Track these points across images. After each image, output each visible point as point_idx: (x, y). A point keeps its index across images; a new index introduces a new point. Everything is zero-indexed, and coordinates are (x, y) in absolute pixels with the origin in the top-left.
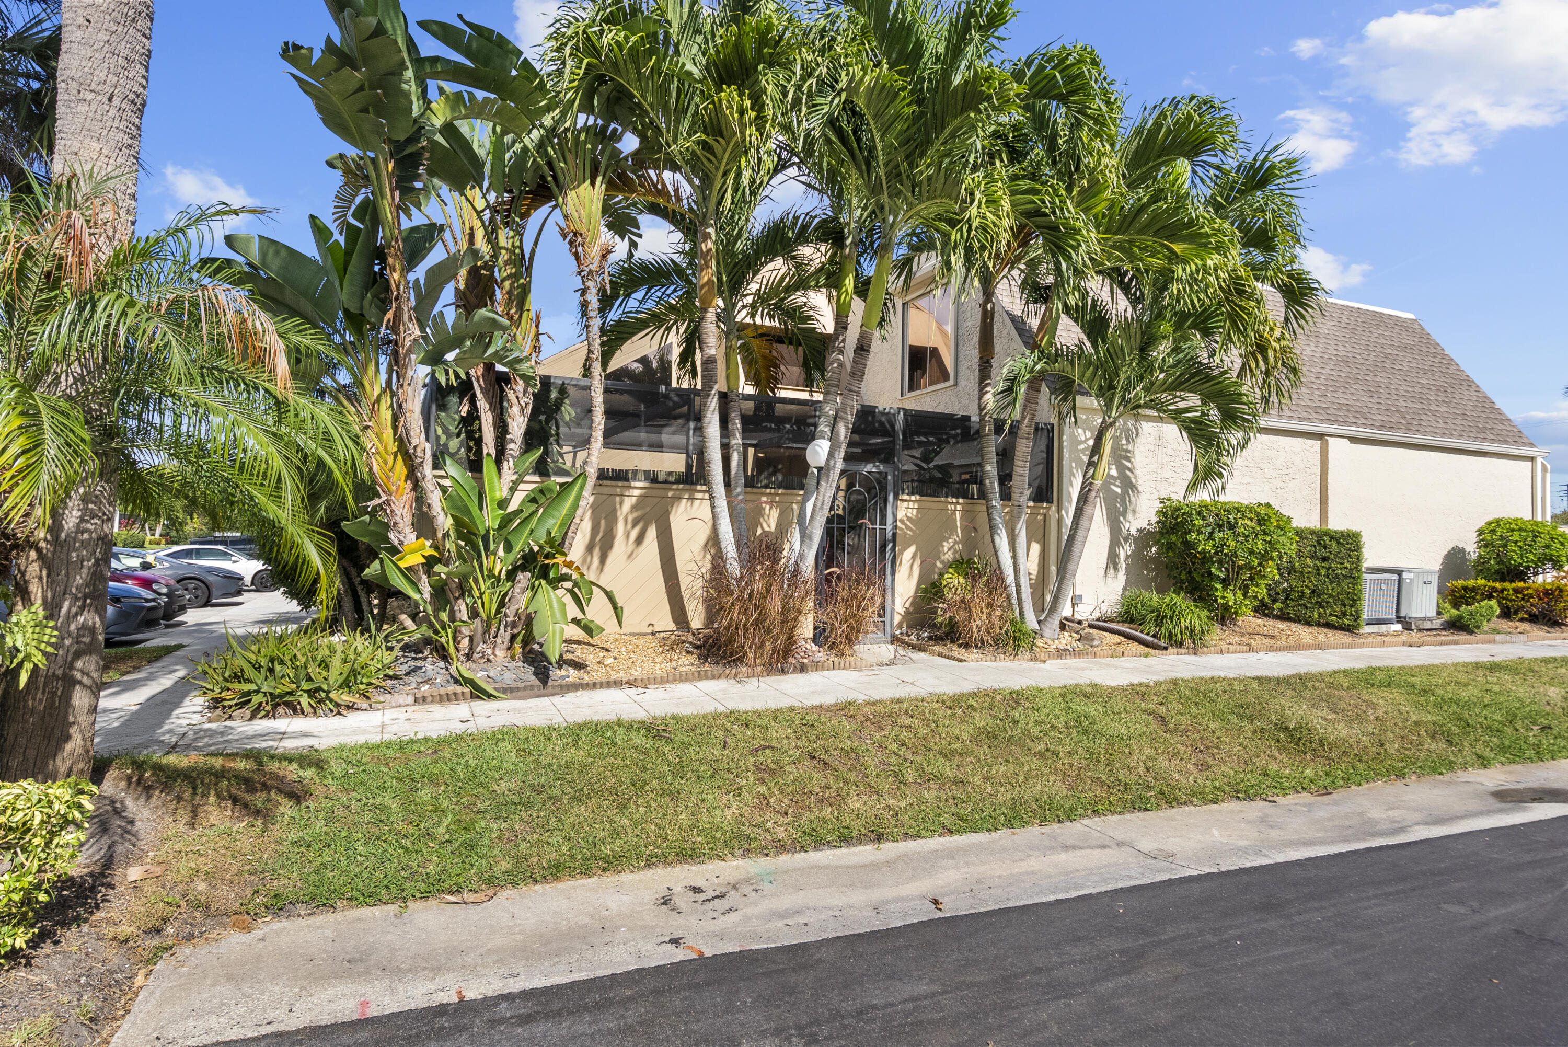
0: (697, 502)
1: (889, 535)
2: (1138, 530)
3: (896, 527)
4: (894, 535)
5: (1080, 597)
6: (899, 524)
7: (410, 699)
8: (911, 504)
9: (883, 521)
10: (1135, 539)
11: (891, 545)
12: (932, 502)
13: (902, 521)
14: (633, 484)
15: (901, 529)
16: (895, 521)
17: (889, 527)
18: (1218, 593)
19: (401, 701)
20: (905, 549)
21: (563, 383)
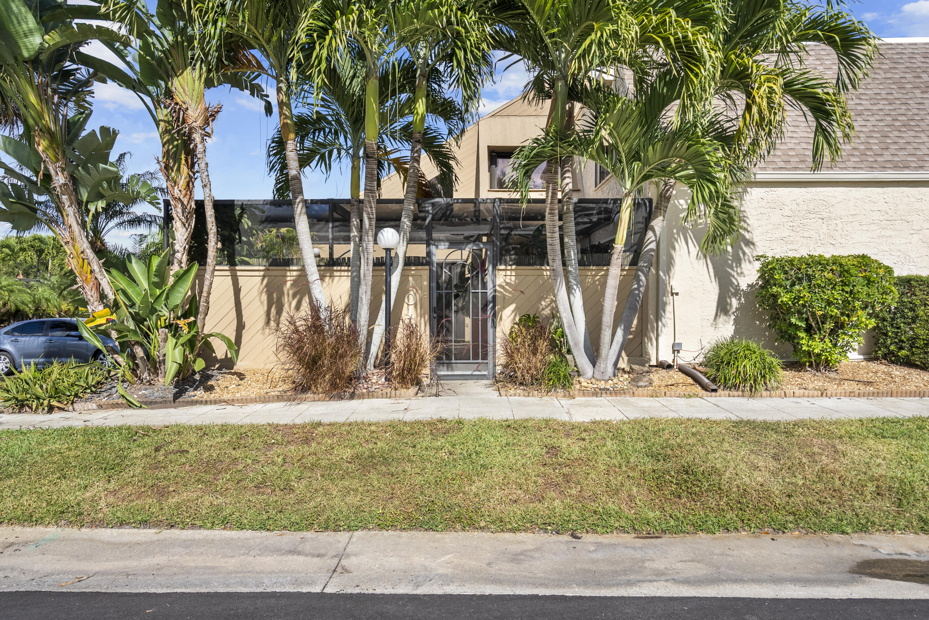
0: (336, 279)
1: (490, 297)
2: (749, 286)
3: (495, 291)
4: (494, 297)
5: (680, 345)
6: (497, 288)
7: (94, 406)
8: (508, 273)
9: (484, 286)
10: (746, 294)
11: (491, 305)
12: (526, 270)
13: (500, 286)
14: (292, 268)
15: (500, 292)
16: (494, 286)
17: (490, 291)
18: (804, 342)
19: (90, 407)
20: (504, 308)
21: (243, 204)
